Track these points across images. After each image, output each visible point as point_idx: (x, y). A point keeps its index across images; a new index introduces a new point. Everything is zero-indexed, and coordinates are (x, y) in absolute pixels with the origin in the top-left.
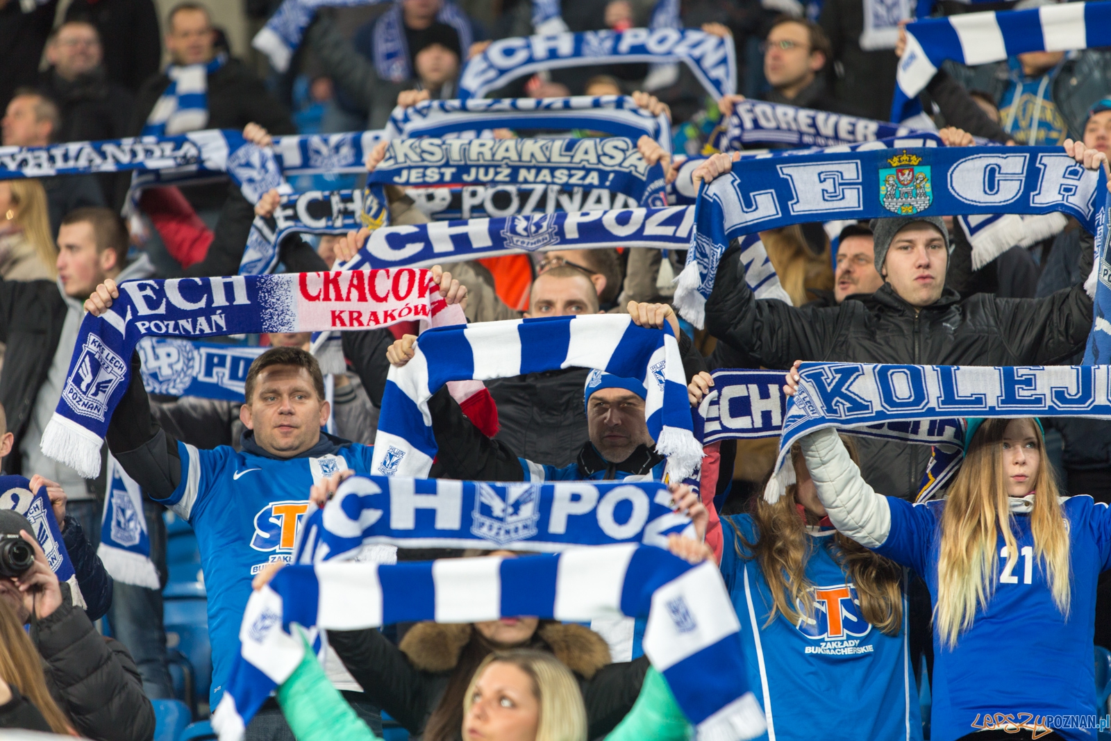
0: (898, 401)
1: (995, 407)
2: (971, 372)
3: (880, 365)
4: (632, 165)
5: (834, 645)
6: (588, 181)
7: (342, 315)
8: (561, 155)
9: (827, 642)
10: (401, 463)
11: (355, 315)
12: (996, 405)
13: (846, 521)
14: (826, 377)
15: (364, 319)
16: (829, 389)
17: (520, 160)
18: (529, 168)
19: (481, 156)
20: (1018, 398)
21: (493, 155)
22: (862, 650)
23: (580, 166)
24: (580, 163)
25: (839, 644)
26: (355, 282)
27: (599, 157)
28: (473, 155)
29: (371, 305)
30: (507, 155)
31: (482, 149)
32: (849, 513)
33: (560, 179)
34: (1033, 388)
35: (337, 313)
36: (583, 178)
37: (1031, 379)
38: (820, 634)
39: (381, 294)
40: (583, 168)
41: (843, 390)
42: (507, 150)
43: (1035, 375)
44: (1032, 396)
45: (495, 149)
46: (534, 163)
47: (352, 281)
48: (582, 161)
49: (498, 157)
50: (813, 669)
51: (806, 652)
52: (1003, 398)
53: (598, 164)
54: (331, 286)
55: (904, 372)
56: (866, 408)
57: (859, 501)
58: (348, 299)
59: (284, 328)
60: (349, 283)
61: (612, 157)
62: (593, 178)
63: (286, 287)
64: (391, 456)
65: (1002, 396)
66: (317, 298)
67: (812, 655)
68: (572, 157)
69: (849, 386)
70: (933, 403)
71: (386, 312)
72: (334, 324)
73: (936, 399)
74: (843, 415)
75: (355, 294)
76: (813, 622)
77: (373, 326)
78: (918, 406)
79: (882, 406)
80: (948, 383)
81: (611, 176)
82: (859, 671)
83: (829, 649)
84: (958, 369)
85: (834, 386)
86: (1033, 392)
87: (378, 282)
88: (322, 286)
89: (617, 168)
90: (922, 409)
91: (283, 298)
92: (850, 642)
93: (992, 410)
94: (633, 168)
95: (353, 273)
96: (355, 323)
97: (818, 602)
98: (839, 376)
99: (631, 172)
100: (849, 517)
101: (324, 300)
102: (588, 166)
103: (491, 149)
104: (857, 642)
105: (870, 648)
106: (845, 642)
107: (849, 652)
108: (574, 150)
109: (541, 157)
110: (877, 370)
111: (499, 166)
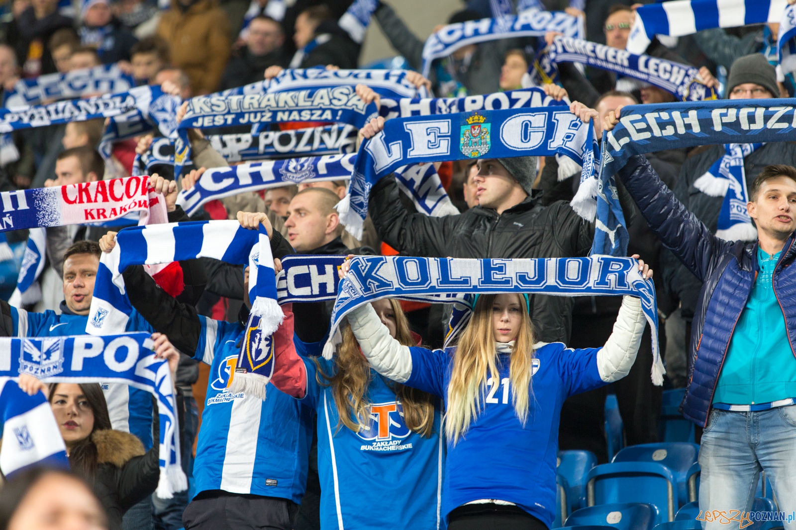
0: (410, 281)
1: (477, 286)
2: (461, 262)
3: (398, 257)
4: (353, 105)
5: (382, 444)
6: (324, 117)
7: (92, 212)
8: (305, 101)
9: (377, 442)
10: (105, 319)
11: (101, 211)
12: (478, 284)
13: (380, 366)
14: (361, 265)
15: (107, 214)
16: (364, 274)
17: (278, 106)
18: (284, 111)
19: (251, 106)
20: (493, 280)
21: (259, 104)
22: (403, 447)
23: (318, 107)
24: (318, 105)
25: (386, 443)
26: (100, 189)
27: (330, 100)
28: (246, 105)
29: (111, 204)
30: (269, 103)
31: (252, 101)
32: (381, 360)
33: (305, 117)
34: (504, 273)
35: (88, 211)
36: (321, 115)
37: (503, 267)
38: (373, 437)
39: (118, 196)
40: (321, 109)
41: (373, 274)
42: (269, 100)
43: (505, 264)
44: (502, 278)
45: (260, 101)
46: (287, 107)
47: (97, 189)
48: (319, 104)
49: (263, 105)
50: (366, 460)
51: (362, 449)
52: (483, 280)
53: (330, 105)
54: (84, 194)
55: (414, 261)
56: (389, 285)
57: (388, 352)
58: (96, 201)
59: (52, 223)
60: (96, 190)
61: (339, 100)
62: (327, 115)
63: (53, 196)
64: (99, 314)
65: (482, 278)
66: (75, 202)
67: (365, 451)
68: (313, 102)
69: (377, 271)
70: (434, 283)
71: (121, 208)
72: (87, 218)
73: (436, 281)
74: (374, 291)
75: (100, 197)
76: (368, 428)
77: (113, 218)
78: (424, 285)
79: (400, 285)
80: (444, 269)
81: (340, 113)
82: (400, 461)
83: (379, 447)
84: (452, 259)
85: (367, 272)
86: (504, 276)
87: (115, 188)
88: (77, 194)
89: (343, 107)
90: (427, 287)
91: (51, 204)
92: (394, 442)
93: (475, 288)
94: (354, 107)
95: (98, 183)
96: (101, 217)
97: (373, 415)
98: (369, 264)
99: (353, 109)
100: (382, 363)
101: (79, 203)
102: (323, 107)
103: (258, 100)
104: (399, 442)
105: (409, 446)
106: (391, 442)
107: (393, 448)
108: (313, 97)
109: (291, 104)
110: (395, 260)
111: (264, 111)
